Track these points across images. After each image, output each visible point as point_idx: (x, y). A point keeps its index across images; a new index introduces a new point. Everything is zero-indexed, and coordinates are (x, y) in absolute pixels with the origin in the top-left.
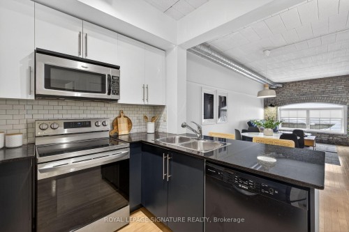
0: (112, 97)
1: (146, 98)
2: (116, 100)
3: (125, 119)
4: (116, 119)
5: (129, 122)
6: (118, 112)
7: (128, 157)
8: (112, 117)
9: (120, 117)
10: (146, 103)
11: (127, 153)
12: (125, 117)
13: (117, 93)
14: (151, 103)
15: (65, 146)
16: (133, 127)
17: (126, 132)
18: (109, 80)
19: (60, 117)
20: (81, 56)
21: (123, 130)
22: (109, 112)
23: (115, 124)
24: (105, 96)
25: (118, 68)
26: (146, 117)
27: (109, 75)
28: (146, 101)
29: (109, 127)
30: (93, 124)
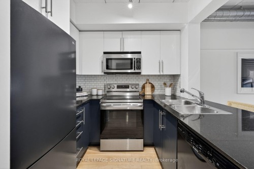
0: (137, 71)
1: (161, 70)
2: (140, 73)
3: (150, 85)
4: (144, 84)
5: (153, 87)
6: (146, 80)
7: (141, 108)
8: (141, 84)
9: (146, 83)
10: (162, 74)
11: (141, 106)
12: (150, 83)
13: (139, 68)
14: (165, 73)
16: (155, 91)
17: (150, 93)
18: (135, 61)
20: (121, 51)
21: (148, 91)
23: (143, 87)
24: (132, 71)
25: (140, 53)
26: (165, 84)
27: (135, 58)
28: (161, 72)
30: (130, 87)
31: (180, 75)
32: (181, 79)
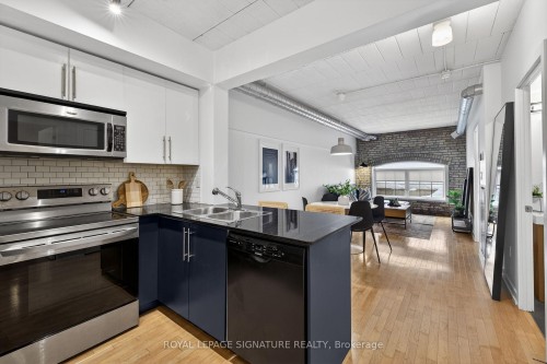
0: (113, 153)
1: (167, 155)
2: (122, 159)
3: (138, 185)
4: (124, 184)
5: (144, 190)
6: (126, 175)
7: (137, 235)
8: (116, 183)
9: (130, 181)
10: (168, 162)
11: (134, 231)
12: (136, 181)
13: (122, 147)
14: (175, 161)
15: (37, 225)
16: (150, 197)
17: (139, 204)
18: (110, 130)
19: (32, 182)
20: (66, 98)
21: (134, 201)
22: (111, 175)
23: (122, 192)
24: (103, 152)
25: (123, 114)
26: (170, 182)
27: (109, 125)
28: (167, 159)
29: (111, 196)
30: (85, 192)
31: (197, 166)
32: (200, 173)
